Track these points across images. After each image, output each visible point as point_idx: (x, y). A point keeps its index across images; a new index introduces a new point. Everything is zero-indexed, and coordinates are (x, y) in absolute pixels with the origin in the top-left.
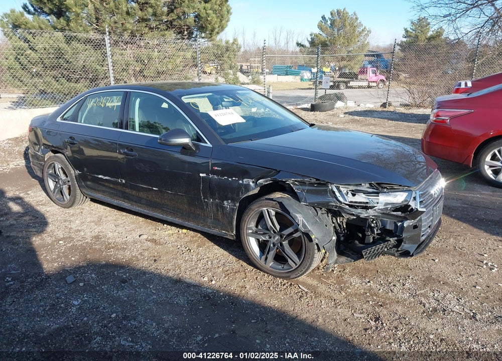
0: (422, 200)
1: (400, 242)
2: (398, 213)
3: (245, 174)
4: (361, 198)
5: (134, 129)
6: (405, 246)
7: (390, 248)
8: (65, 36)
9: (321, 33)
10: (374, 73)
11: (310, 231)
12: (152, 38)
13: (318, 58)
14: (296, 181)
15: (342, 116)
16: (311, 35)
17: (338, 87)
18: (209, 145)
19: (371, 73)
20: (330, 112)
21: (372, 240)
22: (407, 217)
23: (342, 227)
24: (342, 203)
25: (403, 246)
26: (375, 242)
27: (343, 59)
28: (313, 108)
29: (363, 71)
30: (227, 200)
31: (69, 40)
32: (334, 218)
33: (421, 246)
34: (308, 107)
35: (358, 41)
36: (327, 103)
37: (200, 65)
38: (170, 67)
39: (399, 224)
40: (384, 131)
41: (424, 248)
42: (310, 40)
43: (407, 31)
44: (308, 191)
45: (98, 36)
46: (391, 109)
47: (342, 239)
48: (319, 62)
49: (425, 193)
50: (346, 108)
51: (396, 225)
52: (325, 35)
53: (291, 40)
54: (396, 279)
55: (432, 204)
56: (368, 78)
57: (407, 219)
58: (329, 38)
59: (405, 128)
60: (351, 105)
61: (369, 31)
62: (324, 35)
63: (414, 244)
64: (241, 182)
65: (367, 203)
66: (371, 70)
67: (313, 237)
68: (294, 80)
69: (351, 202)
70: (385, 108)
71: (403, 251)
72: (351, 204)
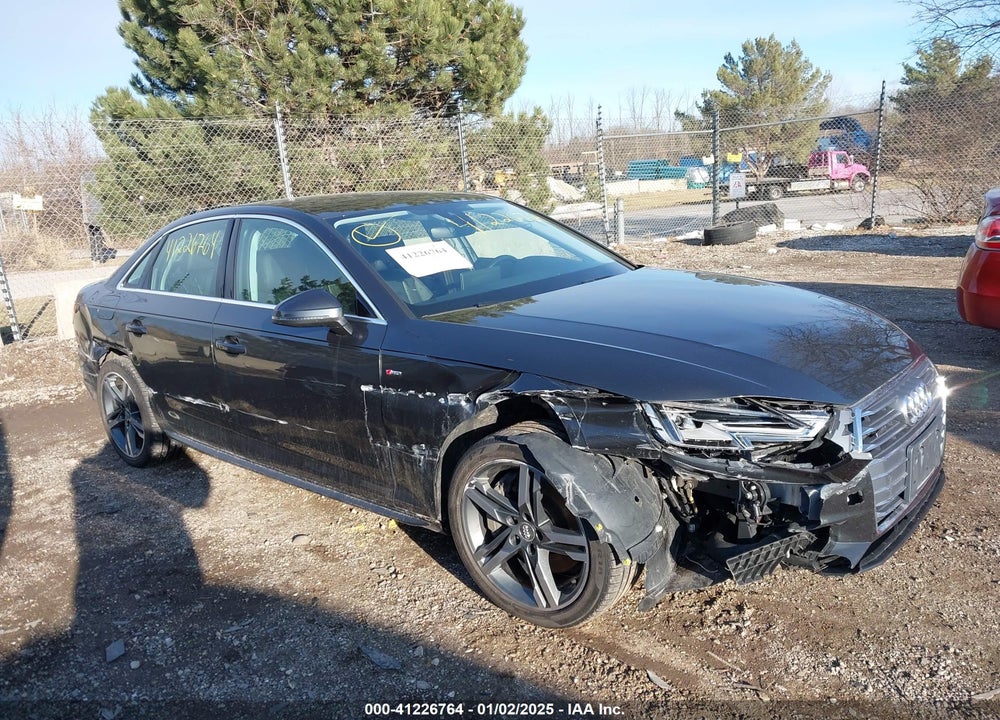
0: (870, 430)
1: (822, 536)
2: (804, 465)
3: (448, 381)
4: (713, 431)
5: (246, 296)
6: (838, 546)
7: (800, 551)
8: (205, 128)
9: (725, 89)
10: (842, 160)
11: (591, 513)
12: (371, 121)
13: (714, 137)
14: (558, 394)
15: (773, 250)
16: (704, 95)
17: (766, 196)
18: (381, 321)
19: (835, 161)
20: (747, 245)
21: (753, 533)
22: (830, 474)
23: (685, 501)
24: (667, 445)
25: (832, 546)
26: (763, 536)
27: (774, 138)
28: (710, 238)
29: (819, 159)
30: (418, 443)
31: (211, 133)
32: (664, 480)
33: (881, 546)
34: (700, 237)
35: (805, 99)
36: (739, 227)
37: (467, 167)
38: (406, 174)
39: (811, 493)
40: (868, 278)
41: (889, 551)
42: (703, 105)
43: (909, 70)
44: (589, 419)
45: (262, 123)
46: (883, 230)
47: (692, 528)
48: (718, 143)
49: (881, 413)
50: (782, 235)
51: (804, 495)
52: (733, 93)
53: (665, 109)
54: (911, 655)
55: (907, 438)
56: (829, 172)
57: (829, 481)
58: (743, 97)
59: (917, 270)
60: (793, 228)
61: (828, 78)
62: (731, 93)
63: (860, 540)
64: (442, 401)
65: (728, 443)
66: (834, 157)
67: (599, 529)
68: (674, 188)
69: (691, 442)
70: (869, 228)
71: (835, 558)
72: (689, 446)
